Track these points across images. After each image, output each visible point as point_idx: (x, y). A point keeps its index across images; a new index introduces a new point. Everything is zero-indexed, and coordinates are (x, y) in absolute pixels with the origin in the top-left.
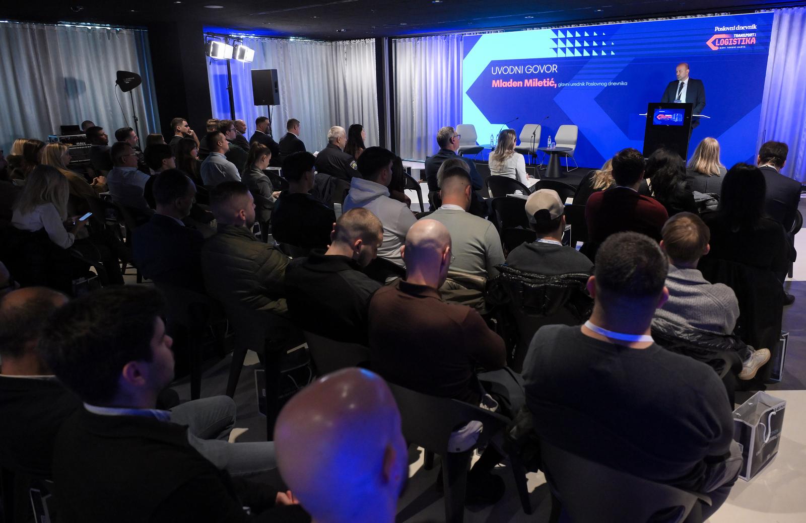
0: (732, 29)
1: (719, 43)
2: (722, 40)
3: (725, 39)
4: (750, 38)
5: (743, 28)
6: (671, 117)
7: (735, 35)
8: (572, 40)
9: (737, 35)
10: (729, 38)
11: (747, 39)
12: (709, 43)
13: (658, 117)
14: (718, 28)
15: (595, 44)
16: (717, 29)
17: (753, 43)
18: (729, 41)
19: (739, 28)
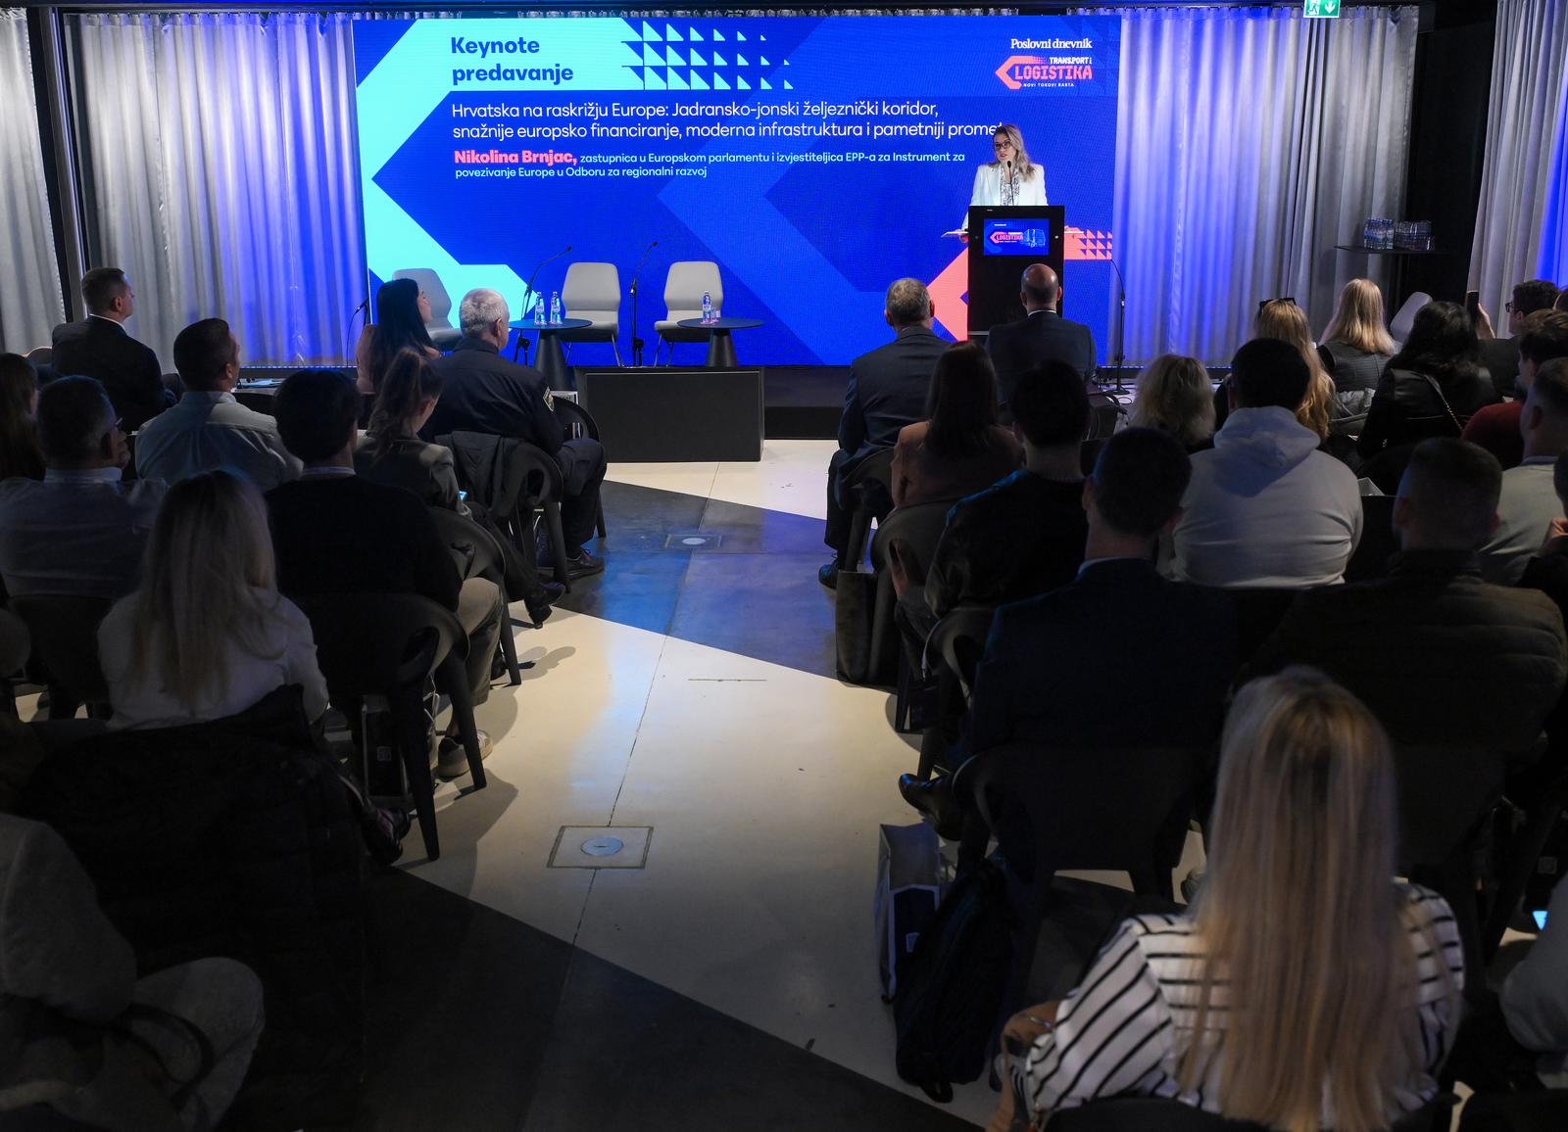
0: (1046, 44)
1: (1021, 74)
2: (1025, 68)
3: (1032, 66)
4: (1081, 68)
5: (1065, 45)
6: (1022, 238)
7: (1051, 58)
8: (683, 49)
9: (1055, 60)
10: (1040, 65)
11: (1076, 67)
12: (1002, 73)
13: (992, 238)
14: (1018, 43)
15: (741, 61)
16: (1015, 43)
17: (1087, 77)
18: (1042, 71)
19: (1058, 44)
